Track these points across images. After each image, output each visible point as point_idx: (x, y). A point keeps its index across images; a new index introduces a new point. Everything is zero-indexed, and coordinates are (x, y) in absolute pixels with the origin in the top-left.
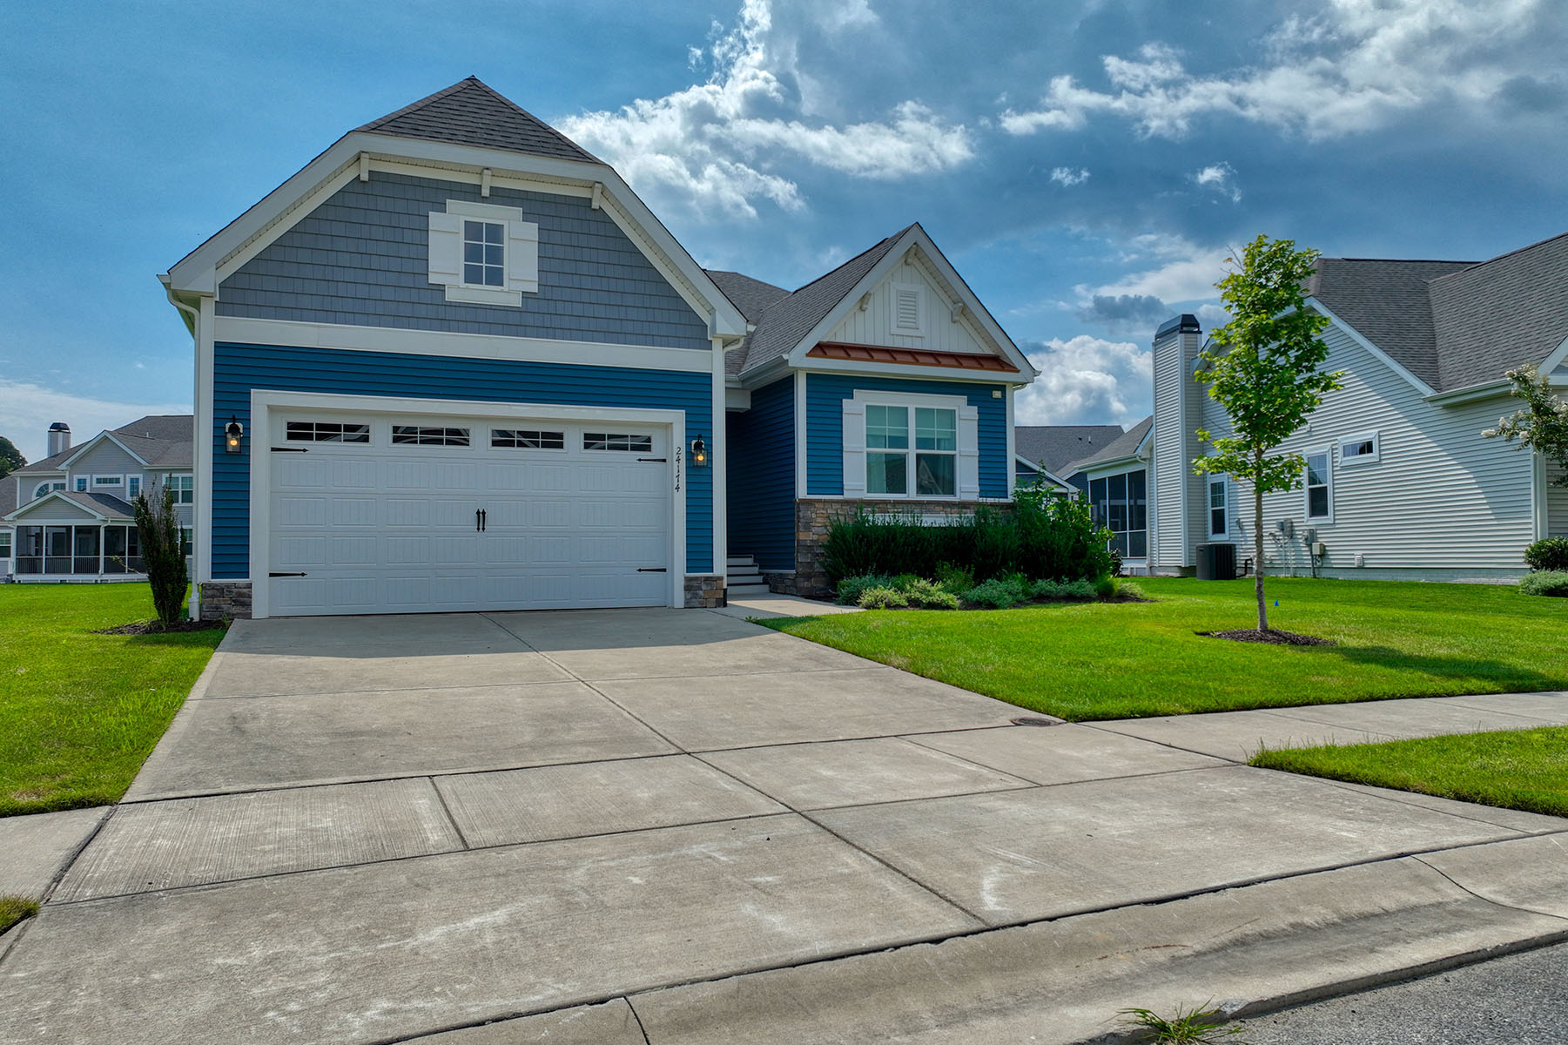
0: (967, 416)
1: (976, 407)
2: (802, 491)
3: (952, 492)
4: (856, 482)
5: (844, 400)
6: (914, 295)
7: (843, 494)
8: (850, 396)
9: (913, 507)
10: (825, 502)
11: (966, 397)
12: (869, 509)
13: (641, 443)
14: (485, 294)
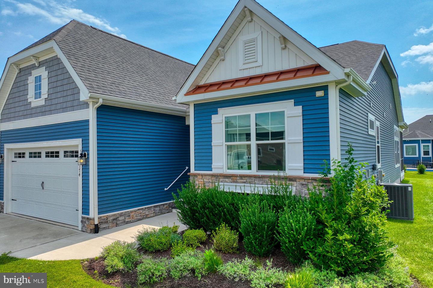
0: (293, 114)
1: (301, 107)
3: (282, 169)
5: (212, 116)
6: (254, 40)
7: (212, 171)
8: (216, 113)
9: (253, 179)
10: (202, 175)
11: (293, 100)
12: (226, 180)
13: (77, 154)
14: (38, 102)
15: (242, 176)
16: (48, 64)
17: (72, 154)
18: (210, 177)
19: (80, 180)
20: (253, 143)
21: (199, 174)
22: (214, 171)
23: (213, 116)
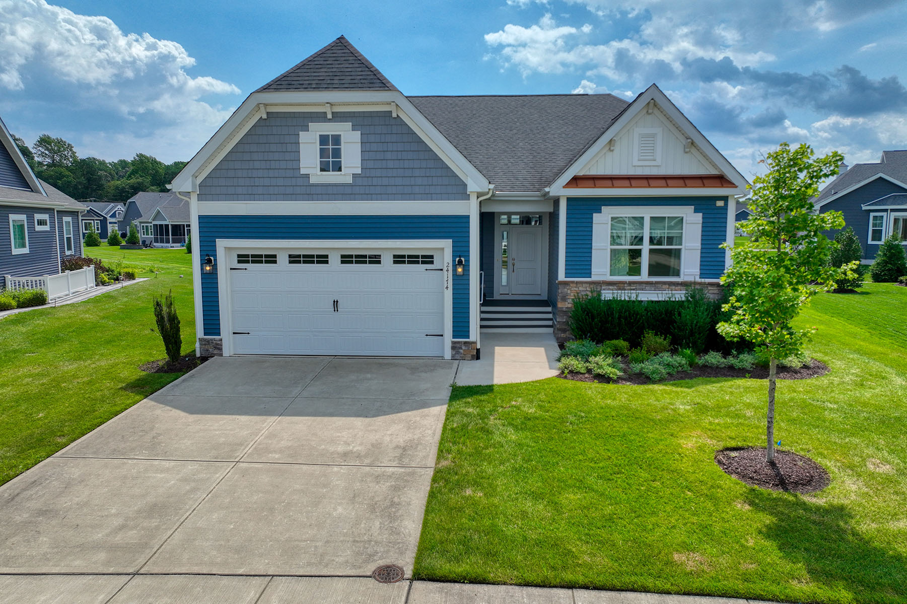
0: (693, 221)
1: (701, 214)
2: (561, 276)
3: (677, 275)
4: (601, 269)
7: (591, 278)
8: (599, 211)
9: (644, 285)
10: (577, 283)
11: (693, 207)
12: (610, 287)
13: (428, 259)
14: (331, 177)
15: (630, 283)
16: (358, 120)
17: (413, 259)
18: (588, 285)
19: (448, 295)
20: (646, 247)
21: (573, 282)
22: (594, 278)
23: (594, 215)
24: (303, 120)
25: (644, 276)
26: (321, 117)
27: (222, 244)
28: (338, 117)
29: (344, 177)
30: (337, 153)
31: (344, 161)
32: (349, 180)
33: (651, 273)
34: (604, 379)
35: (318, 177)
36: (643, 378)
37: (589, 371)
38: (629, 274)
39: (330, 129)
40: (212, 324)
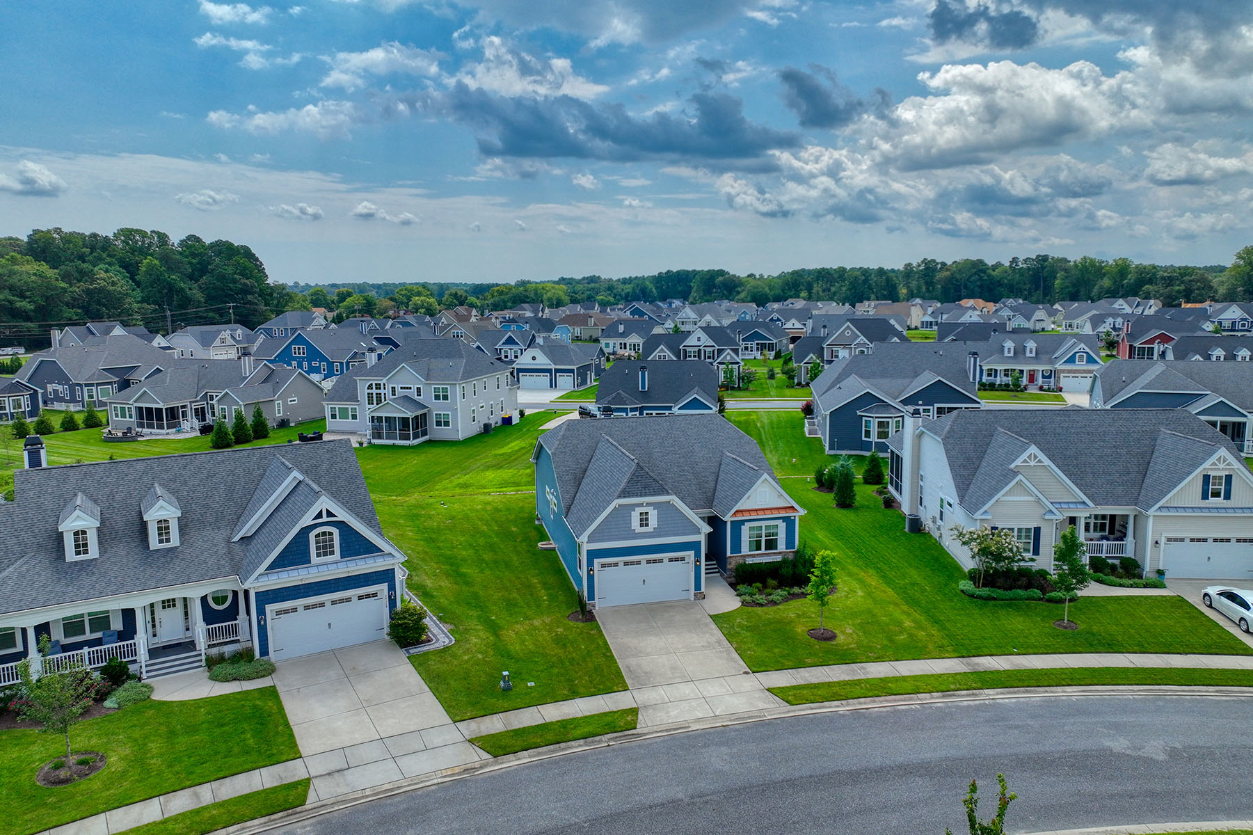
0: (782, 526)
1: (785, 523)
2: (729, 554)
3: (776, 549)
4: (745, 549)
7: (741, 553)
8: (744, 525)
9: (763, 555)
10: (735, 556)
11: (781, 520)
12: (749, 557)
13: (683, 559)
14: (644, 529)
15: (758, 555)
16: (656, 505)
17: (677, 560)
18: (741, 557)
19: (693, 574)
20: (763, 539)
21: (733, 556)
22: (744, 553)
23: (742, 527)
24: (633, 507)
25: (763, 551)
26: (641, 505)
27: (596, 561)
28: (648, 505)
29: (649, 529)
30: (647, 519)
31: (650, 522)
32: (652, 530)
33: (766, 549)
34: (761, 605)
35: (639, 530)
36: (774, 603)
37: (753, 601)
38: (757, 550)
39: (644, 510)
40: (592, 597)
